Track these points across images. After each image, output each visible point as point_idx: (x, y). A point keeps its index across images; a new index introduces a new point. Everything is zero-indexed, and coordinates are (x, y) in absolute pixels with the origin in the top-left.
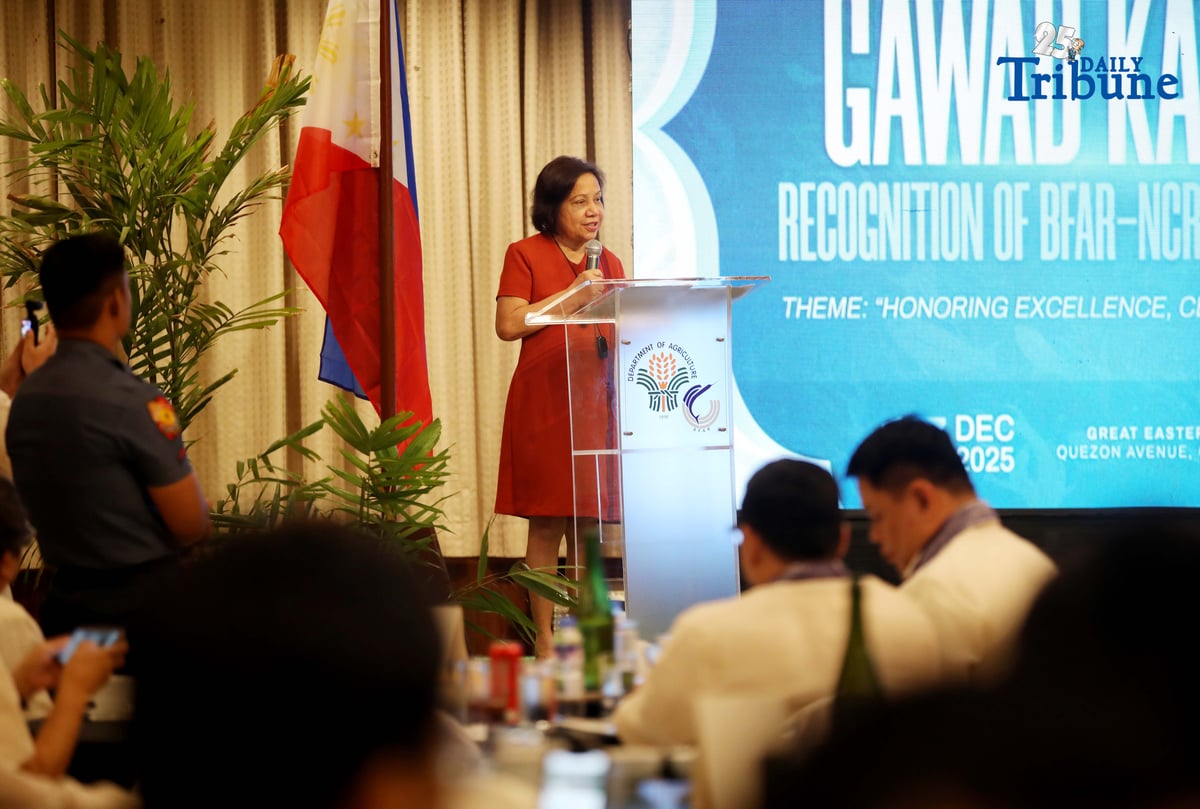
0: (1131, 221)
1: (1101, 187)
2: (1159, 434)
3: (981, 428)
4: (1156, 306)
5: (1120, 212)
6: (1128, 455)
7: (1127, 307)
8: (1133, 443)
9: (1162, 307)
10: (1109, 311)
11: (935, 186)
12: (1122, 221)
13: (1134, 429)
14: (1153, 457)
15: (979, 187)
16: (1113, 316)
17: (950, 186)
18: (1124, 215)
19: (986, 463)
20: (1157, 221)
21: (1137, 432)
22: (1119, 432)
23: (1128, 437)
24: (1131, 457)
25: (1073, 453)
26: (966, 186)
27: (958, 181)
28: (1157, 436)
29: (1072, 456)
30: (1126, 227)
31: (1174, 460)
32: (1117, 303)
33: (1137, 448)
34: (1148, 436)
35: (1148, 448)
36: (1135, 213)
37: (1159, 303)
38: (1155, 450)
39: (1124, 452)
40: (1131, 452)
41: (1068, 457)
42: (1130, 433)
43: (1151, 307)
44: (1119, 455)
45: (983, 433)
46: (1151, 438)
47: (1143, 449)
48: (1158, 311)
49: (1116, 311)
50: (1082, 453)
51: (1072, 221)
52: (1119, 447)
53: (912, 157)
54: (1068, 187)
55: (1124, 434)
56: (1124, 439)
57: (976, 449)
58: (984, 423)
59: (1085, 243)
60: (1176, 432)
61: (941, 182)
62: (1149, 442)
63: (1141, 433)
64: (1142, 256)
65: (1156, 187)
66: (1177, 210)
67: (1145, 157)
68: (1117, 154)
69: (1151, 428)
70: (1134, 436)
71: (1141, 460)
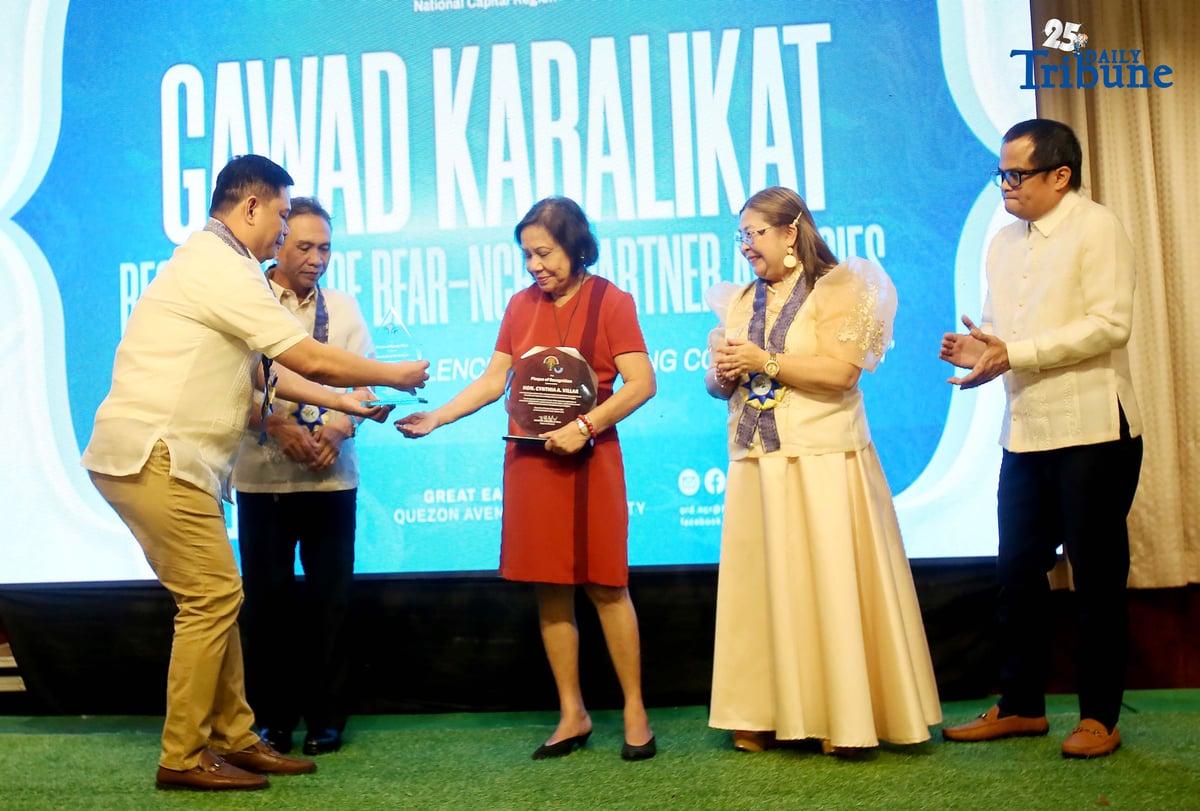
0: (463, 284)
1: (431, 253)
5: (451, 276)
6: (466, 518)
7: (461, 370)
8: (472, 505)
10: (444, 374)
12: (454, 285)
13: (471, 491)
14: (491, 518)
16: (447, 378)
18: (457, 279)
20: (488, 278)
21: (475, 494)
22: (456, 494)
23: (465, 499)
24: (469, 519)
25: (411, 516)
28: (495, 497)
29: (409, 520)
30: (458, 290)
32: (451, 366)
33: (475, 510)
34: (486, 498)
35: (486, 509)
36: (467, 277)
38: (493, 511)
39: (462, 514)
40: (468, 515)
41: (406, 521)
42: (467, 495)
44: (457, 517)
46: (488, 500)
47: (481, 511)
49: (451, 374)
50: (419, 515)
51: (404, 287)
52: (457, 510)
54: (399, 253)
55: (462, 496)
56: (462, 502)
59: (417, 308)
62: (486, 504)
63: (478, 495)
64: (475, 318)
65: (487, 248)
66: (508, 271)
67: (475, 220)
68: (447, 219)
69: (489, 490)
70: (471, 498)
71: (479, 522)
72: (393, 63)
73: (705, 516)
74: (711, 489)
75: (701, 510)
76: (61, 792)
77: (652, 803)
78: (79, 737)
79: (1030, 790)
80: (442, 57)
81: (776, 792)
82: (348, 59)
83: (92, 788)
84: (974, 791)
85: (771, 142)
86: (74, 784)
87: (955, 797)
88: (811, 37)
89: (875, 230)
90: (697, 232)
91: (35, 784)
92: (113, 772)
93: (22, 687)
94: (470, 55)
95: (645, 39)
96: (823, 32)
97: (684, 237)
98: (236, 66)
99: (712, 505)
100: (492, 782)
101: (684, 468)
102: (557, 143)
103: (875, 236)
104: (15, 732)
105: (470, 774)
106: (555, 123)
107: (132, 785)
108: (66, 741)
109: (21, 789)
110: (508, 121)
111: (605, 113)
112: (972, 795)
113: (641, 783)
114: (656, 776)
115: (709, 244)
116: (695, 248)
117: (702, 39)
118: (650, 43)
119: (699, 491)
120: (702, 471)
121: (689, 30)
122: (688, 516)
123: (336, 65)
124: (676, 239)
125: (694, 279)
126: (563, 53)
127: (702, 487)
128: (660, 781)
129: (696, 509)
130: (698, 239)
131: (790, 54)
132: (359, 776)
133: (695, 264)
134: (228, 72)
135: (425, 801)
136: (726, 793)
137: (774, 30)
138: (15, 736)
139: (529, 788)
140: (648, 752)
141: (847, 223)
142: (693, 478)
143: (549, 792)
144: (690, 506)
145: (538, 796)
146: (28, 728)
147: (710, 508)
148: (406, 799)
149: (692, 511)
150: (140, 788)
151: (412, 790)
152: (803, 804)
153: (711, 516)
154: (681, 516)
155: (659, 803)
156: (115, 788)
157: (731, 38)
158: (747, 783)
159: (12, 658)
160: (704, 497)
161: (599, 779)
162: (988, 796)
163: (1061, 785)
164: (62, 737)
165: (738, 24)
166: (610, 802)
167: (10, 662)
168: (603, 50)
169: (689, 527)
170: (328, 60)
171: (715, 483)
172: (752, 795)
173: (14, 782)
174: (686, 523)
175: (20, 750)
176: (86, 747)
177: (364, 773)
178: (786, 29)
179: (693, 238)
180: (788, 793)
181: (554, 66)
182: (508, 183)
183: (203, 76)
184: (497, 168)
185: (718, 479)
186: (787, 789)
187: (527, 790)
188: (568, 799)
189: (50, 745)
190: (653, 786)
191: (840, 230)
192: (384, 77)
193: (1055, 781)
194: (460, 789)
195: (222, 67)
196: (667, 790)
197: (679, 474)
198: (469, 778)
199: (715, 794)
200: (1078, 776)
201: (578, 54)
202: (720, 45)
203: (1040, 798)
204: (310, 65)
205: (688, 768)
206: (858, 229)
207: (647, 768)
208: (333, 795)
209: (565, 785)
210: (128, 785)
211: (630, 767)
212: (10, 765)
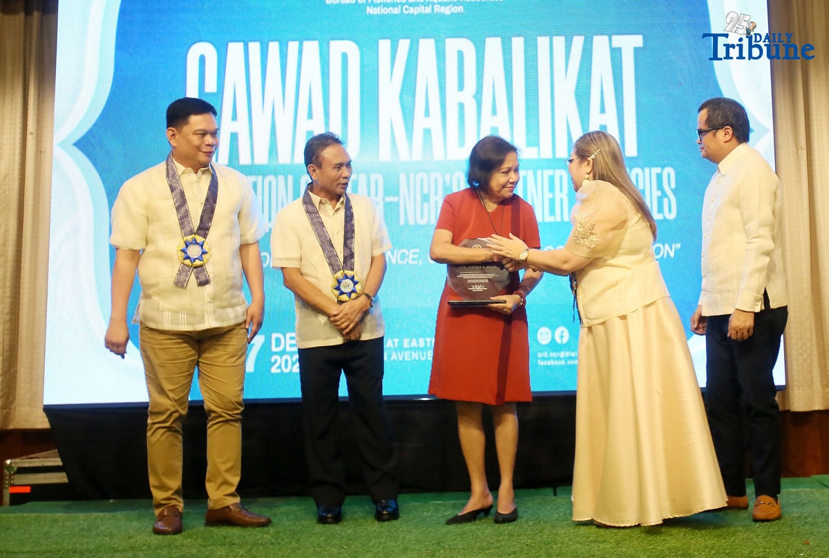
0: (394, 199)
1: (373, 178)
2: (414, 343)
3: (289, 342)
4: (411, 256)
5: (387, 192)
6: (392, 359)
7: (391, 257)
8: (396, 350)
9: (416, 256)
11: (260, 178)
12: (388, 199)
13: (396, 341)
14: (409, 359)
15: (290, 178)
17: (270, 178)
18: (390, 195)
19: (292, 366)
20: (412, 199)
23: (392, 346)
24: (394, 360)
26: (281, 178)
27: (276, 175)
28: (412, 346)
30: (391, 203)
31: (424, 361)
33: (399, 353)
34: (406, 345)
35: (406, 353)
36: (397, 194)
37: (414, 253)
38: (411, 355)
40: (394, 357)
42: (393, 343)
43: (408, 257)
45: (291, 346)
46: (408, 347)
47: (402, 355)
48: (413, 259)
53: (244, 159)
55: (390, 344)
56: (389, 349)
57: (286, 357)
58: (291, 338)
60: (426, 342)
61: (264, 176)
62: (406, 349)
63: (401, 342)
64: (402, 222)
65: (412, 176)
66: (426, 191)
67: (404, 156)
68: (385, 154)
69: (408, 340)
70: (396, 346)
71: (401, 362)
72: (351, 48)
73: (554, 359)
74: (558, 341)
75: (552, 355)
76: (90, 552)
77: (512, 550)
78: (108, 515)
79: (760, 537)
80: (385, 46)
81: (596, 541)
82: (320, 45)
83: (113, 548)
84: (725, 538)
85: (603, 110)
86: (100, 547)
87: (713, 542)
88: (630, 43)
89: (669, 170)
90: (554, 168)
91: (70, 547)
92: (130, 538)
93: (66, 480)
94: (404, 45)
95: (522, 39)
96: (638, 41)
97: (545, 171)
98: (240, 45)
99: (559, 351)
100: (404, 538)
101: (541, 326)
102: (461, 106)
103: (669, 175)
104: (58, 512)
105: (388, 534)
106: (460, 93)
107: (144, 545)
108: (96, 518)
109: (59, 551)
110: (429, 90)
111: (494, 87)
112: (723, 541)
113: (506, 538)
114: (516, 533)
115: (561, 177)
116: (552, 179)
117: (559, 41)
118: (525, 41)
119: (551, 342)
120: (553, 329)
121: (551, 35)
122: (543, 359)
123: (312, 48)
124: (539, 173)
125: (550, 199)
126: (467, 46)
127: (553, 339)
128: (518, 536)
129: (548, 354)
130: (554, 172)
131: (616, 53)
132: (310, 537)
133: (552, 189)
134: (235, 49)
135: (356, 552)
136: (562, 543)
137: (606, 38)
138: (59, 515)
139: (429, 541)
140: (512, 518)
141: (650, 166)
142: (547, 333)
143: (442, 544)
144: (544, 352)
145: (435, 547)
146: (67, 509)
147: (558, 354)
148: (343, 550)
149: (546, 355)
150: (149, 547)
151: (347, 545)
152: (613, 548)
153: (559, 358)
154: (538, 358)
155: (517, 549)
156: (131, 547)
157: (578, 41)
158: (578, 536)
159: (59, 459)
160: (554, 346)
161: (478, 535)
162: (734, 541)
163: (781, 533)
164: (94, 515)
165: (583, 33)
166: (484, 549)
167: (58, 462)
168: (493, 45)
169: (544, 366)
170: (306, 44)
171: (562, 337)
172: (580, 544)
173: (54, 546)
174: (541, 363)
175: (60, 524)
176: (112, 522)
177: (313, 534)
178: (614, 38)
179: (550, 172)
180: (604, 542)
181: (460, 55)
182: (427, 132)
183: (217, 52)
184: (420, 122)
185: (563, 334)
186: (603, 539)
187: (427, 543)
188: (455, 549)
189: (84, 521)
190: (514, 539)
191: (647, 170)
192: (345, 57)
193: (777, 531)
194: (380, 543)
195: (231, 45)
196: (523, 541)
197: (538, 330)
198: (387, 536)
199: (556, 543)
200: (791, 527)
201: (476, 47)
202: (571, 46)
203: (767, 541)
204: (293, 46)
205: (538, 527)
206: (658, 170)
207: (511, 528)
208: (291, 549)
209: (454, 540)
210: (141, 545)
211: (499, 527)
212: (53, 534)
